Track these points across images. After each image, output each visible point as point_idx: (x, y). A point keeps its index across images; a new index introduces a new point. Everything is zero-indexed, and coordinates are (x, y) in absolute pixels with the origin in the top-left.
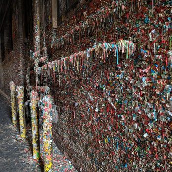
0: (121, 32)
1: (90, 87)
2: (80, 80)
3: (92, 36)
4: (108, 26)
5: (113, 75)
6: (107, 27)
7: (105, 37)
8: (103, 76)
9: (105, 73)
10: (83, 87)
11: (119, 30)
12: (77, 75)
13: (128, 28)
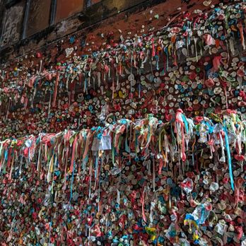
0: (193, 98)
1: (71, 232)
2: (36, 205)
3: (92, 97)
4: (147, 80)
5: (162, 209)
6: (143, 83)
7: (134, 105)
8: (122, 206)
9: (129, 198)
10: (42, 229)
11: (186, 91)
12: (27, 191)
13: (217, 90)
